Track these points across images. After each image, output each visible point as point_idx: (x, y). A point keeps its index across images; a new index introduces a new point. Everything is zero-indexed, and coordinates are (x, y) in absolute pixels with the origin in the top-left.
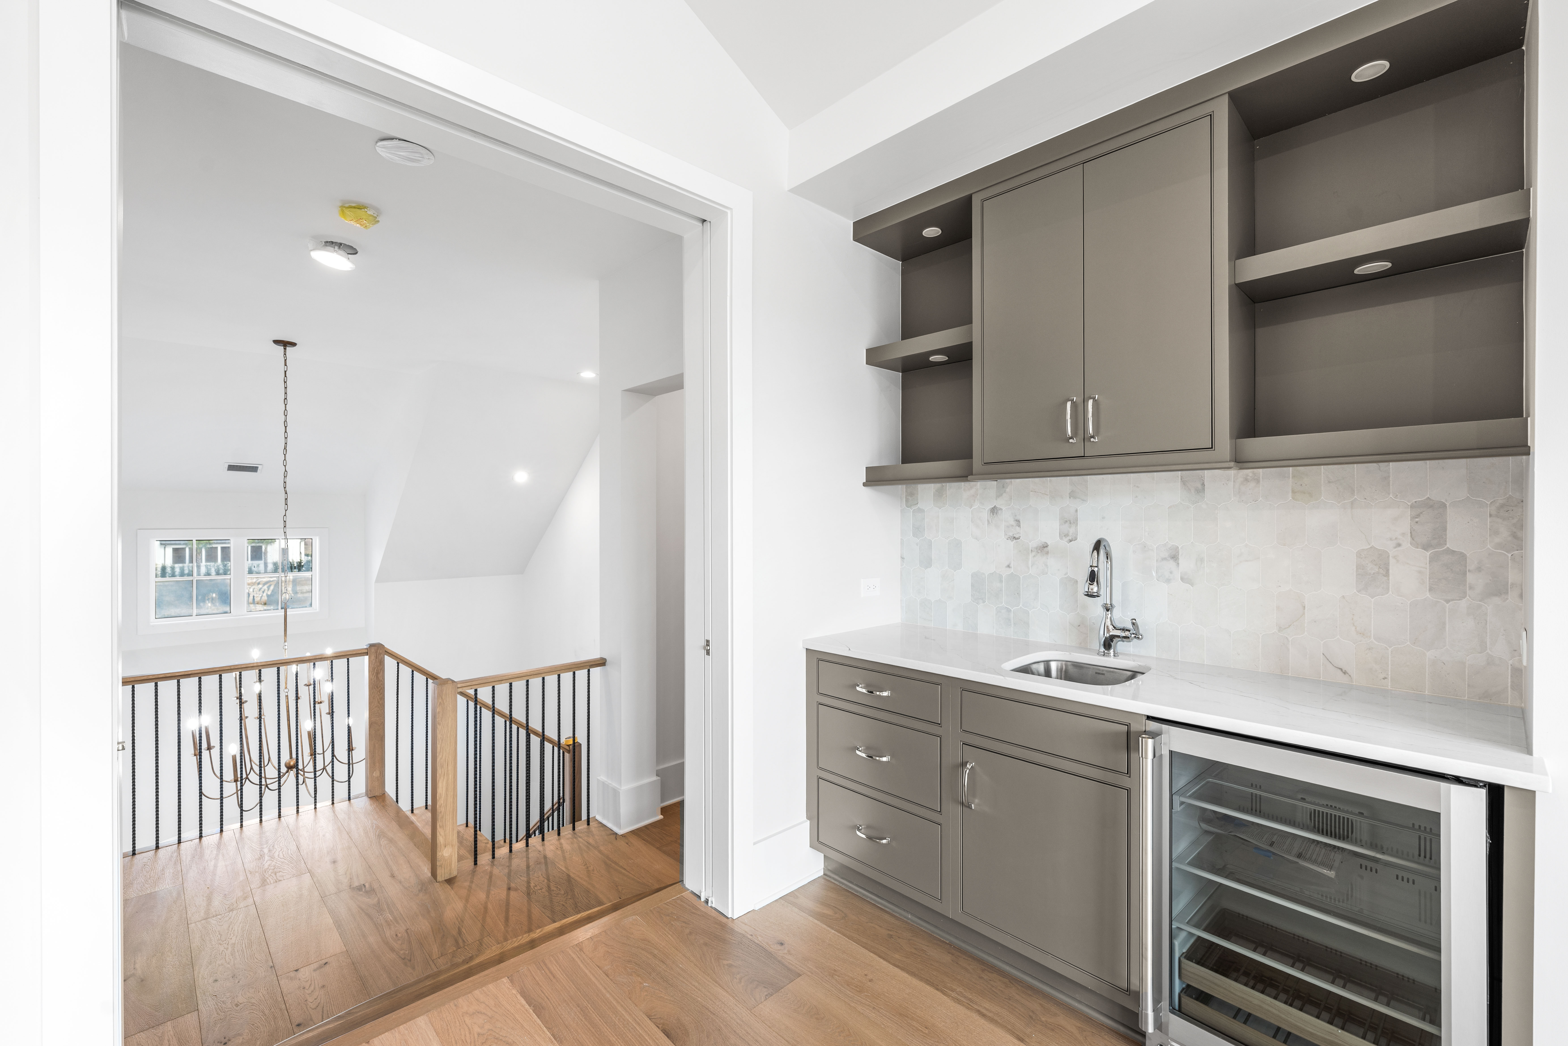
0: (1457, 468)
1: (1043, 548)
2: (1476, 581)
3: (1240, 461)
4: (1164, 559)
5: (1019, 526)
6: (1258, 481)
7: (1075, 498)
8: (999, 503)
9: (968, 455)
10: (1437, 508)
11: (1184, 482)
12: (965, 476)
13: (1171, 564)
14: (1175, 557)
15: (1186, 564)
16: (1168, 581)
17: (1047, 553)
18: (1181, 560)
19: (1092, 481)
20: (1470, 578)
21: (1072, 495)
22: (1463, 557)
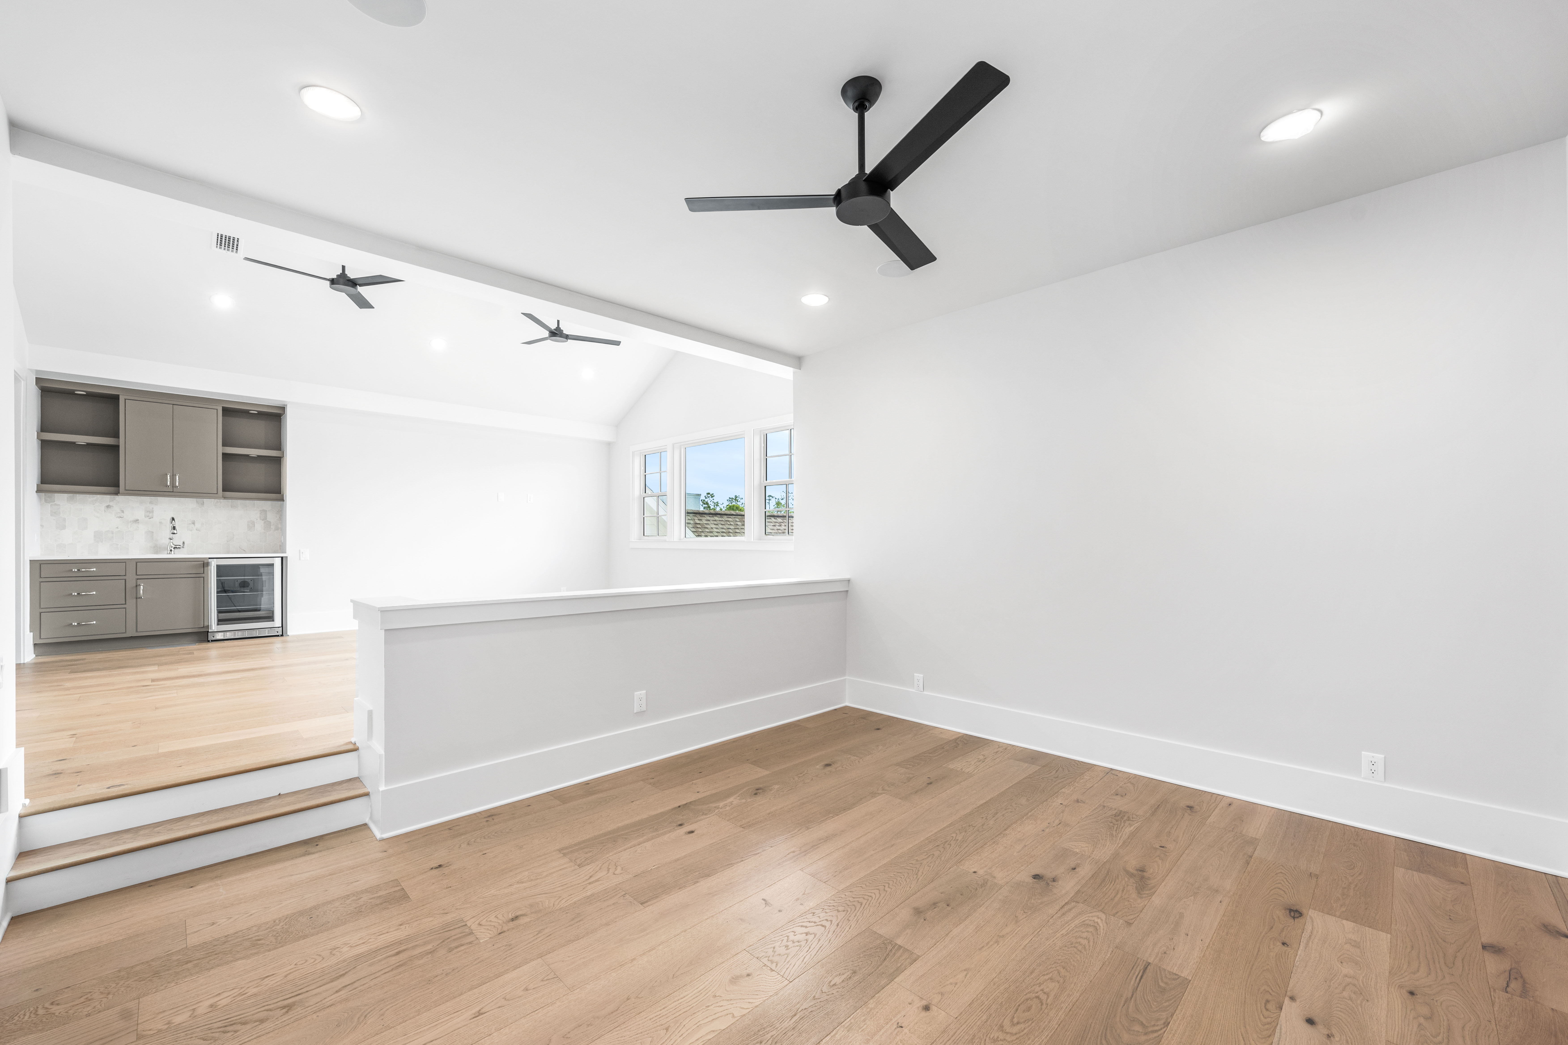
0: (269, 503)
1: (137, 521)
2: (273, 527)
3: (225, 498)
4: (190, 524)
5: (123, 513)
6: (221, 503)
7: (152, 504)
8: (111, 504)
9: (117, 485)
10: (265, 511)
11: (197, 502)
12: (117, 493)
13: (193, 525)
14: (194, 523)
15: (198, 525)
16: (191, 530)
17: (139, 523)
18: (196, 524)
19: (160, 499)
20: (272, 527)
21: (151, 503)
22: (270, 522)
